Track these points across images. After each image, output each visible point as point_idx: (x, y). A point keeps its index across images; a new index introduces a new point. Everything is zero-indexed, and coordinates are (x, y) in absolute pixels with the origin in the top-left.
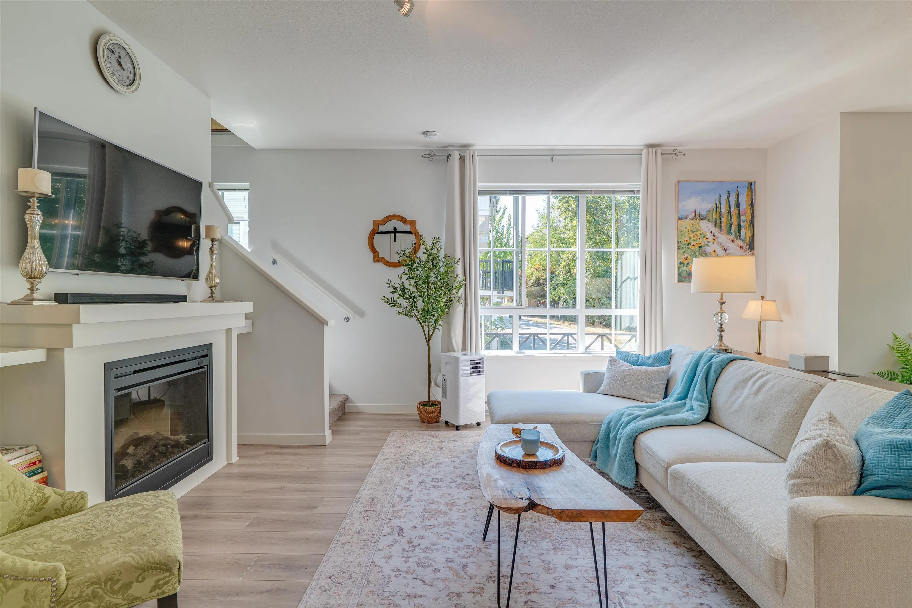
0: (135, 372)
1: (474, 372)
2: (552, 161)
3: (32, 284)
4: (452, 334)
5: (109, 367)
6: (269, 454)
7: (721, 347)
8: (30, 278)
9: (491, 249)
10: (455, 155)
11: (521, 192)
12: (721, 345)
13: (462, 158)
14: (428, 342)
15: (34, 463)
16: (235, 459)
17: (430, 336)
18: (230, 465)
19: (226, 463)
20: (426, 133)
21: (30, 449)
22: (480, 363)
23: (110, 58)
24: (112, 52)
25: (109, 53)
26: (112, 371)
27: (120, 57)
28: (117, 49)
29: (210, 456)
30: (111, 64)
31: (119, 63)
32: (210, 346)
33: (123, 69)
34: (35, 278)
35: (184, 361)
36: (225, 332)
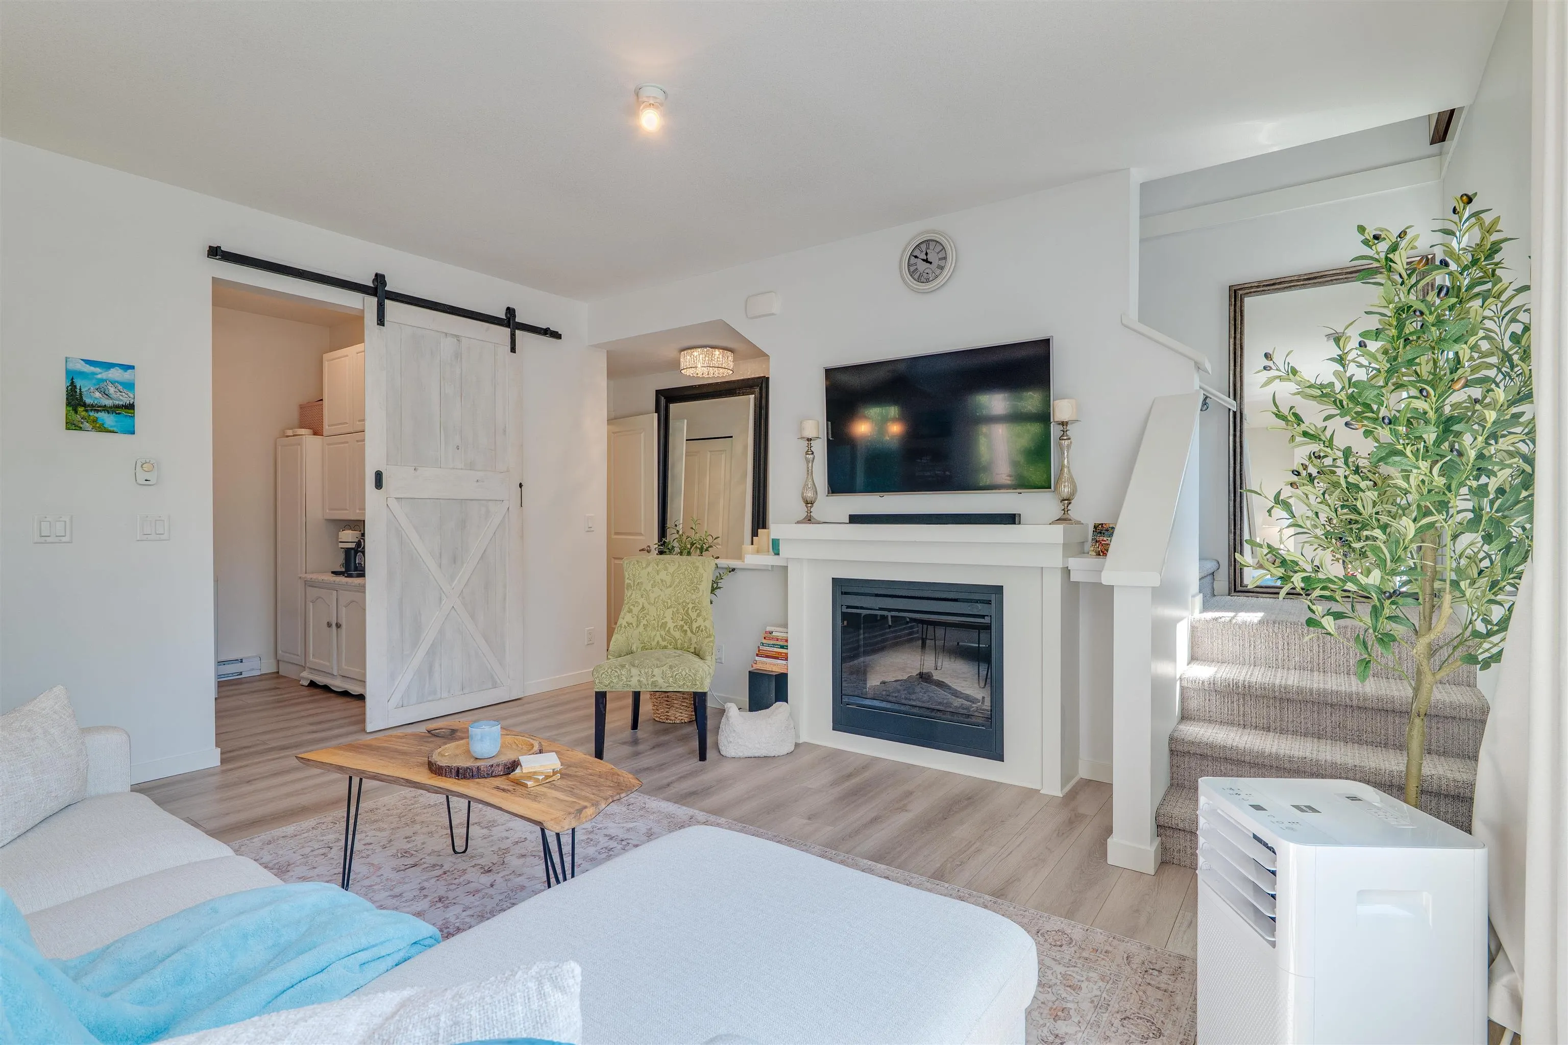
0: (876, 595)
3: (807, 507)
5: (839, 583)
16: (1050, 790)
19: (1035, 787)
23: (916, 264)
24: (916, 257)
25: (913, 260)
26: (842, 587)
27: (927, 254)
28: (924, 247)
29: (995, 752)
30: (917, 269)
31: (926, 261)
32: (998, 590)
33: (931, 263)
34: (809, 503)
35: (956, 600)
36: (1038, 573)
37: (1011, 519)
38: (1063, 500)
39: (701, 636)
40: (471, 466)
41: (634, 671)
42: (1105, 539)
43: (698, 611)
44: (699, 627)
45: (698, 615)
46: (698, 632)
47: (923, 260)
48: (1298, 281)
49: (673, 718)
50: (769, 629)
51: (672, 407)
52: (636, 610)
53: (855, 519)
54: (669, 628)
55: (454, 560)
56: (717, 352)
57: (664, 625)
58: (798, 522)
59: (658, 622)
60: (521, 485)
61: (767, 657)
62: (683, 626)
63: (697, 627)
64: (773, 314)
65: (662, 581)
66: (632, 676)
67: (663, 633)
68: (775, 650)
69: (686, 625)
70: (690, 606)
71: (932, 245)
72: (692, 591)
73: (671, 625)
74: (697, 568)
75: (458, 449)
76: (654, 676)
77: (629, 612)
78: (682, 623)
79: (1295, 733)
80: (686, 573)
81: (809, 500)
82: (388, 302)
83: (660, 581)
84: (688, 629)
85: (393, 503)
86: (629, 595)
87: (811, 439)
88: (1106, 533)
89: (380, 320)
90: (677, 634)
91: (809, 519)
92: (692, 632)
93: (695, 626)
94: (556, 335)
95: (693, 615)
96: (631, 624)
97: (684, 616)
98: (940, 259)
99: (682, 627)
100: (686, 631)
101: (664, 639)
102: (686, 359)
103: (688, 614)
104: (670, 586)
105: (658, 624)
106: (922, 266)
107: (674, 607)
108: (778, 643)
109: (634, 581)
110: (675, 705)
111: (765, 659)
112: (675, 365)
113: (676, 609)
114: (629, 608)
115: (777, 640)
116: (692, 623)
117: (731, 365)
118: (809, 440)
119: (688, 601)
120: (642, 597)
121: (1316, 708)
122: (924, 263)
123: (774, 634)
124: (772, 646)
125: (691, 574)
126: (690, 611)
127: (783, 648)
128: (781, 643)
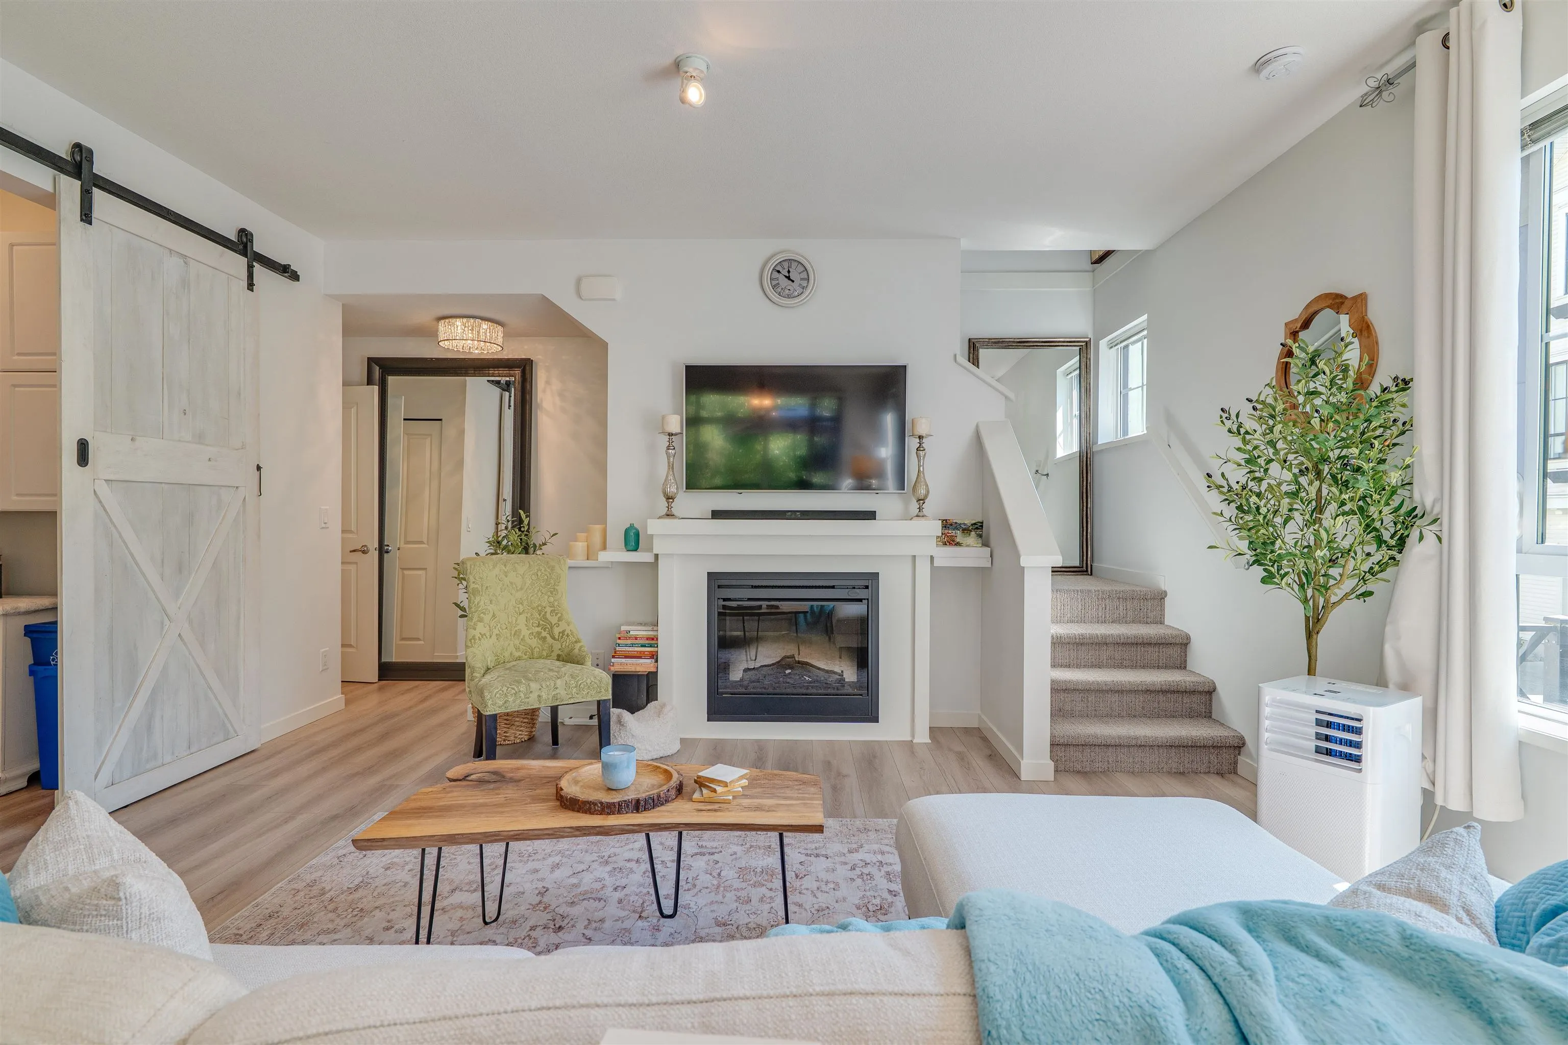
0: (753, 587)
1: (1329, 753)
3: (668, 503)
5: (713, 577)
8: (668, 499)
13: (1449, 41)
14: (1310, 635)
15: (652, 639)
16: (923, 737)
17: (1317, 623)
18: (907, 742)
19: (908, 739)
21: (649, 629)
22: (1356, 731)
23: (777, 279)
24: (779, 272)
25: (776, 275)
26: (716, 581)
27: (789, 272)
28: (786, 265)
29: (871, 715)
30: (778, 284)
31: (788, 278)
32: (875, 576)
33: (793, 281)
34: (670, 498)
35: (833, 587)
36: (910, 560)
37: (870, 515)
38: (919, 500)
39: (568, 641)
40: (200, 438)
41: (534, 686)
42: (950, 532)
43: (559, 615)
44: (563, 632)
45: (560, 619)
46: (562, 637)
47: (786, 277)
48: (1014, 342)
49: (512, 738)
50: (623, 628)
51: (391, 380)
52: (487, 618)
53: (717, 515)
54: (524, 636)
55: (180, 569)
56: (485, 325)
57: (517, 634)
58: (660, 518)
59: (511, 630)
60: (259, 468)
61: (626, 657)
62: (541, 633)
63: (559, 633)
64: (614, 300)
65: (511, 583)
66: (531, 692)
67: (517, 642)
68: (636, 649)
69: (545, 631)
70: (548, 610)
71: (794, 265)
72: (549, 593)
73: (525, 632)
74: (553, 568)
75: (185, 414)
76: (556, 688)
77: (480, 622)
78: (539, 629)
79: (1085, 666)
80: (539, 574)
81: (670, 495)
82: (97, 193)
83: (509, 584)
84: (548, 636)
85: (104, 491)
86: (476, 603)
87: (672, 435)
88: (951, 527)
89: (85, 215)
90: (534, 642)
91: (669, 515)
92: (554, 638)
93: (556, 631)
94: (295, 277)
95: (554, 620)
96: (485, 634)
97: (541, 622)
98: (802, 279)
99: (539, 633)
100: (545, 638)
101: (517, 649)
102: (443, 329)
103: (547, 619)
104: (521, 589)
105: (511, 633)
106: (784, 282)
107: (527, 613)
108: (637, 642)
109: (482, 586)
110: (517, 723)
111: (623, 660)
112: (430, 334)
113: (529, 615)
114: (479, 617)
115: (636, 639)
116: (551, 628)
117: (500, 340)
118: (670, 435)
119: (544, 604)
120: (491, 603)
121: (1097, 648)
122: (786, 279)
123: (632, 633)
124: (632, 645)
125: (546, 575)
126: (548, 616)
127: (651, 647)
128: (647, 642)
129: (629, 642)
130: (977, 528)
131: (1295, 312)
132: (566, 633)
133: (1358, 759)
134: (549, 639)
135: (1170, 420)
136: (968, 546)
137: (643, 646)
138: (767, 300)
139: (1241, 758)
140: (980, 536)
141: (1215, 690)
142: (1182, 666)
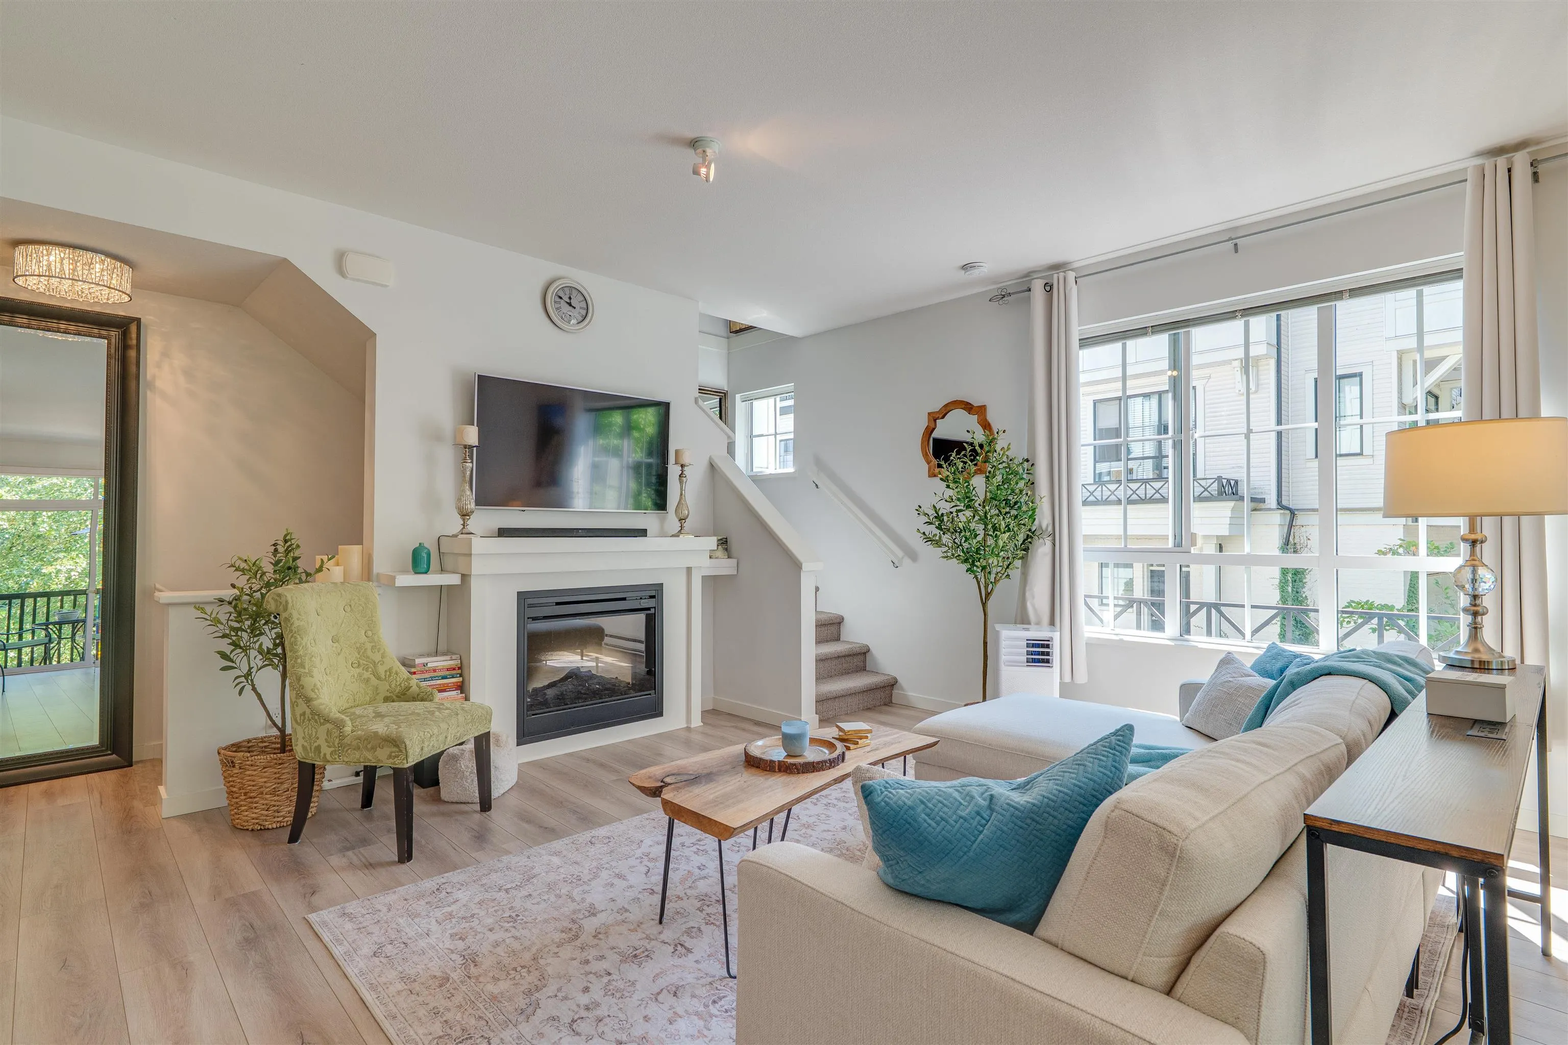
0: (557, 604)
1: (1034, 661)
2: (1236, 251)
3: (464, 520)
4: (1028, 594)
5: (523, 597)
6: (736, 727)
7: (1477, 656)
8: (463, 515)
9: (1122, 440)
10: (1038, 286)
11: (1183, 324)
12: (1476, 650)
13: (1049, 288)
14: (984, 605)
15: (454, 669)
16: (697, 722)
17: (988, 595)
18: (688, 729)
19: (685, 726)
20: (965, 267)
21: (454, 657)
22: (1048, 646)
23: (559, 303)
24: (560, 297)
25: (557, 299)
26: (525, 600)
27: (570, 298)
28: (567, 291)
29: (657, 711)
30: (560, 308)
31: (570, 304)
32: (659, 587)
33: (574, 308)
34: (466, 516)
35: (624, 599)
36: (684, 571)
37: (643, 533)
38: (680, 520)
39: (398, 679)
43: (382, 651)
44: (390, 670)
45: (383, 657)
46: (390, 676)
47: (567, 303)
50: (417, 661)
53: (503, 532)
54: (345, 681)
62: (363, 674)
63: (386, 671)
67: (340, 688)
68: (438, 682)
69: (367, 671)
70: (369, 646)
71: (575, 293)
72: (366, 627)
73: (346, 675)
74: (367, 596)
78: (360, 670)
80: (353, 604)
81: (467, 512)
84: (372, 677)
87: (470, 447)
90: (356, 686)
91: (464, 533)
92: (379, 678)
93: (381, 670)
95: (377, 657)
97: (361, 661)
98: (581, 308)
99: (360, 675)
100: (368, 679)
103: (368, 657)
104: (337, 623)
106: (565, 307)
107: (346, 652)
108: (436, 674)
115: (435, 671)
116: (375, 667)
118: (468, 447)
119: (362, 640)
120: (316, 643)
122: (568, 306)
123: (429, 665)
124: (432, 679)
125: (360, 605)
126: (369, 653)
127: (453, 677)
128: (448, 673)
129: (427, 676)
130: (722, 543)
131: (937, 406)
132: (394, 671)
133: (1048, 661)
134: (374, 681)
135: (819, 463)
136: (716, 558)
137: (444, 678)
138: (551, 324)
139: (895, 692)
140: (726, 549)
141: (869, 650)
142: (837, 639)
